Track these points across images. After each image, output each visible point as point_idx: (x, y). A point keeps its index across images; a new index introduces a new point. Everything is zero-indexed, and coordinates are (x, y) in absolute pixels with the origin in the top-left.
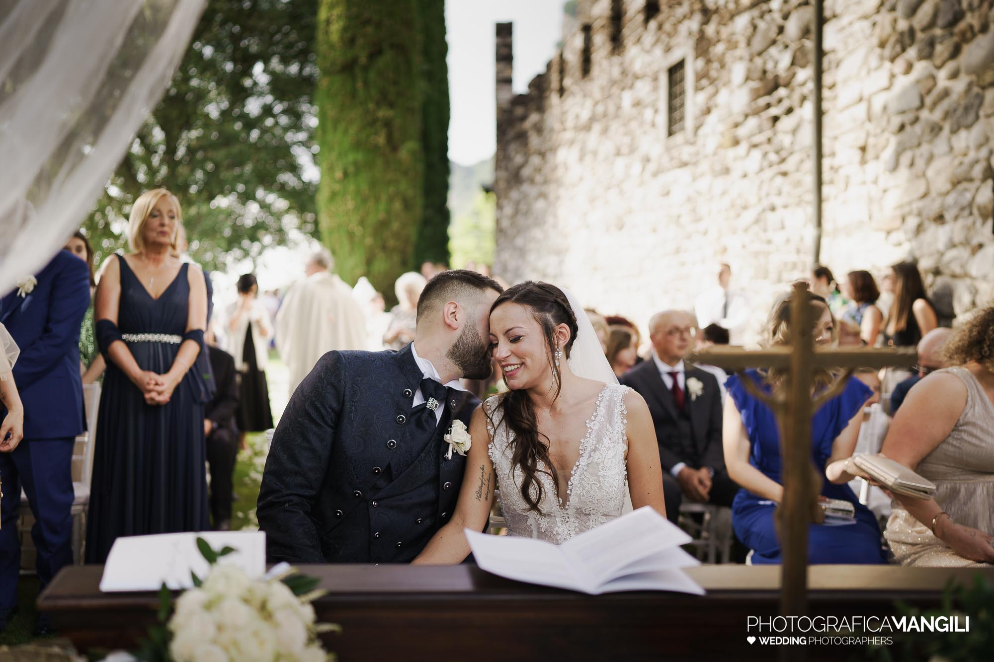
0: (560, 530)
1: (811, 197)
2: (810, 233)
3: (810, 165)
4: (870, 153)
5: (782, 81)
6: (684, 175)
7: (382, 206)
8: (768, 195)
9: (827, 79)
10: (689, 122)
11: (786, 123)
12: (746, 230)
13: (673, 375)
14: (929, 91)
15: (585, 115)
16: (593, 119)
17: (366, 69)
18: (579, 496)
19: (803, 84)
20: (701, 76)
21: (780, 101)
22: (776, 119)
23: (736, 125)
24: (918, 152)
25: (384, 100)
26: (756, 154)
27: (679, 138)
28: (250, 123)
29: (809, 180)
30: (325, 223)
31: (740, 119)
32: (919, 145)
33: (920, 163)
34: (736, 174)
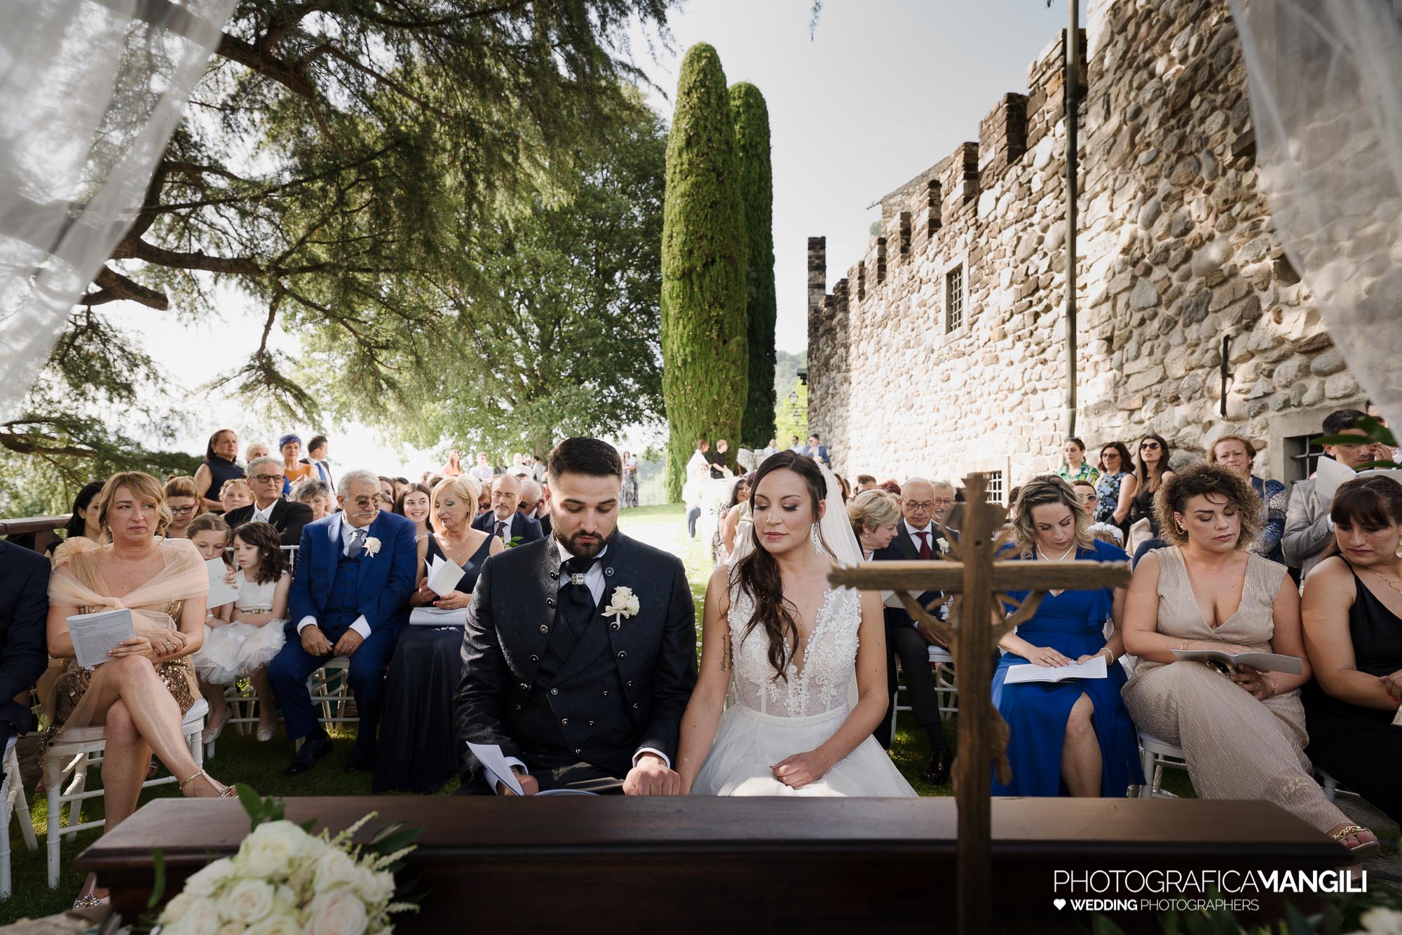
0: (791, 703)
1: (1066, 382)
2: (1065, 412)
3: (1065, 354)
4: (1115, 345)
5: (1041, 285)
6: (961, 363)
7: (715, 389)
8: (1030, 380)
9: (1080, 282)
10: (965, 319)
11: (1045, 319)
12: (1012, 409)
13: (922, 536)
14: (1166, 290)
15: (880, 313)
16: (886, 317)
17: (702, 276)
18: (814, 664)
19: (1060, 285)
20: (975, 281)
21: (1040, 300)
22: (1037, 315)
23: (1004, 322)
24: (1156, 342)
25: (716, 302)
26: (1020, 346)
27: (957, 333)
28: (611, 321)
29: (1064, 368)
30: (668, 403)
31: (1007, 315)
32: (1158, 337)
33: (1158, 353)
34: (1003, 362)
